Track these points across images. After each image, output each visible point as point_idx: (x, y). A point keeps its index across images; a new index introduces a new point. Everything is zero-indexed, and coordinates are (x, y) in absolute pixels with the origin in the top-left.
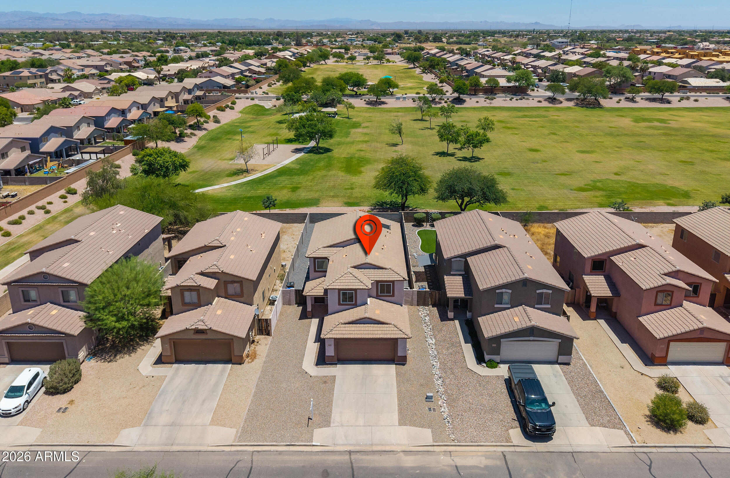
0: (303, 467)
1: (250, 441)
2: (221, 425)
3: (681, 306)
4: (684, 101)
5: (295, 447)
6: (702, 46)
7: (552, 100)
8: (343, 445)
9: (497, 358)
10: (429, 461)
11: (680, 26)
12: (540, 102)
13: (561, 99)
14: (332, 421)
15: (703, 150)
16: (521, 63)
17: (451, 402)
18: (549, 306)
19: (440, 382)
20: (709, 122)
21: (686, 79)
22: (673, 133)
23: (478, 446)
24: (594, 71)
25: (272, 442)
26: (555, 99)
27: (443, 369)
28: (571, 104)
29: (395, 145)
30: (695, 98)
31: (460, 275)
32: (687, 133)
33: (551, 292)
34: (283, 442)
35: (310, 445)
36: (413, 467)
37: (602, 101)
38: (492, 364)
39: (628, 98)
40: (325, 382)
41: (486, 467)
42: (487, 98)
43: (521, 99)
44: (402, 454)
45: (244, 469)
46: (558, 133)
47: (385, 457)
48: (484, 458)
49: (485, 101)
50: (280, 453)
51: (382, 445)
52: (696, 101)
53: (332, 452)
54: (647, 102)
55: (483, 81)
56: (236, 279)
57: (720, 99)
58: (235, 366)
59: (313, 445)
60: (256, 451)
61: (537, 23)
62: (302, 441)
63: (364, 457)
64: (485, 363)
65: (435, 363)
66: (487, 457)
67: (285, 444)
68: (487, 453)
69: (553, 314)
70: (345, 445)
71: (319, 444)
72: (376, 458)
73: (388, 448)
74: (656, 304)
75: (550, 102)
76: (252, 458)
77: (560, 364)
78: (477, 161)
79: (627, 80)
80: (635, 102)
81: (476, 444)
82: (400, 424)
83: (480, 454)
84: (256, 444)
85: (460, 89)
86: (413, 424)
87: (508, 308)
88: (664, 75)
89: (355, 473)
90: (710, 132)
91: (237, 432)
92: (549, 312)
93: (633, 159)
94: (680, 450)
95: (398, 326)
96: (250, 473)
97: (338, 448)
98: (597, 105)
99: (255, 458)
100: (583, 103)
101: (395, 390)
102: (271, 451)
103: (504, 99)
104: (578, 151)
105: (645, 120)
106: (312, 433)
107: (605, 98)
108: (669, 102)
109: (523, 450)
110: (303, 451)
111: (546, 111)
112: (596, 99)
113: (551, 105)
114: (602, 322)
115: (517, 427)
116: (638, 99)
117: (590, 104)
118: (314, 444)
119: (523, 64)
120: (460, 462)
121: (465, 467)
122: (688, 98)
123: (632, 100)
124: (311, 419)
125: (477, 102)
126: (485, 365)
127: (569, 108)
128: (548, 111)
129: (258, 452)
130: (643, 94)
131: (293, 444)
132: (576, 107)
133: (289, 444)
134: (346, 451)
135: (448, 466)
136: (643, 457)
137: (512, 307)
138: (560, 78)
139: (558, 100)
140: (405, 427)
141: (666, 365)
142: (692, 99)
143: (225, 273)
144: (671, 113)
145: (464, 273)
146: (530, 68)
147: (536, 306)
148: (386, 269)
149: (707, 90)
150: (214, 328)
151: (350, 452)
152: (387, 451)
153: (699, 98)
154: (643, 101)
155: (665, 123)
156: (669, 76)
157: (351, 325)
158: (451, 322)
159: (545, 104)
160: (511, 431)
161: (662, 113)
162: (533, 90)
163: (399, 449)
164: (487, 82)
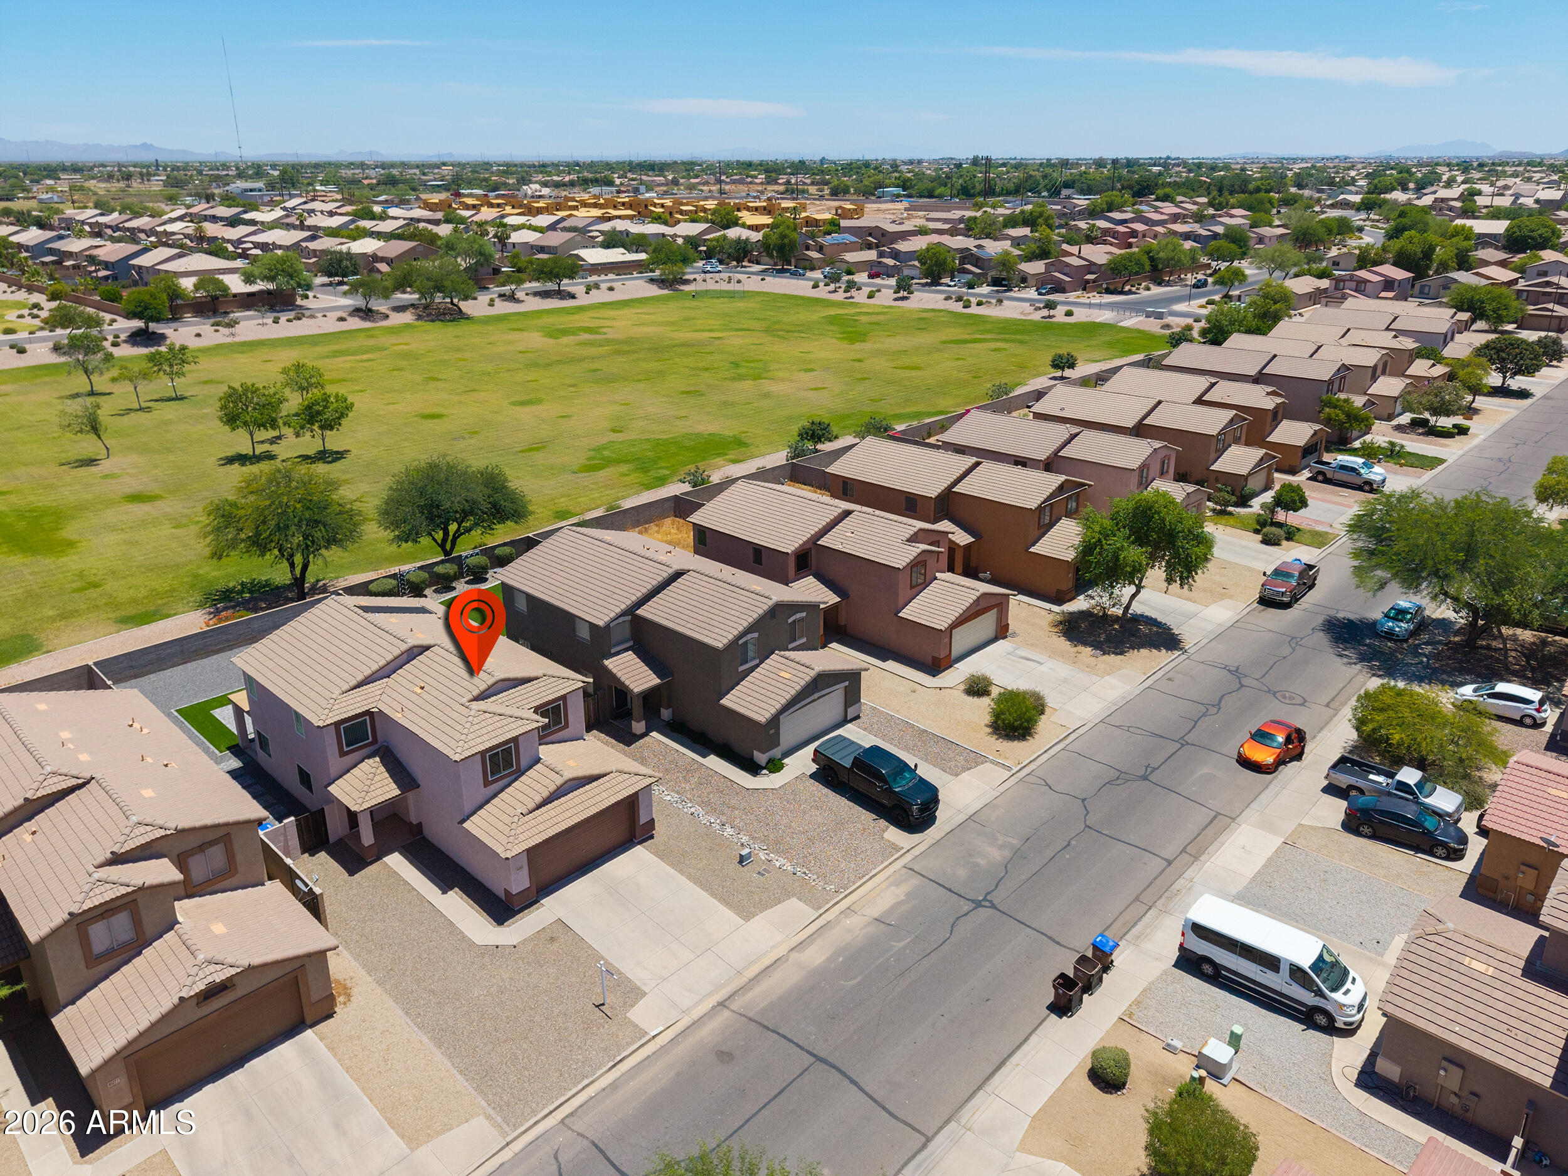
0: (678, 1074)
1: (534, 1112)
2: (439, 1133)
3: (936, 578)
4: (593, 292)
5: (625, 1062)
6: (529, 192)
7: (366, 313)
8: (697, 1004)
9: (776, 753)
10: (838, 937)
11: (450, 154)
12: (342, 319)
13: (383, 309)
14: (639, 984)
15: (694, 369)
16: (223, 239)
17: (777, 846)
18: (804, 640)
19: (729, 831)
20: (654, 323)
21: (575, 252)
22: (626, 348)
23: (871, 878)
24: (413, 248)
25: (579, 1083)
26: (370, 310)
27: (712, 809)
28: (407, 317)
29: (91, 462)
30: (609, 285)
31: (626, 650)
32: (645, 346)
33: (804, 614)
34: (599, 1068)
35: (649, 1040)
36: (828, 959)
37: (466, 306)
38: (775, 766)
39: (504, 295)
40: (552, 939)
41: (908, 895)
42: (217, 324)
43: (299, 319)
44: (794, 955)
45: (583, 1156)
46: (440, 377)
47: (777, 975)
48: (893, 888)
49: (217, 331)
50: (614, 1086)
51: (754, 962)
52: (611, 289)
53: (694, 1024)
54: (537, 299)
55: (187, 284)
56: (211, 836)
57: (641, 283)
58: (322, 1027)
59: (654, 1037)
60: (567, 1117)
61: (145, 146)
62: (629, 1044)
63: (750, 995)
64: (765, 768)
65: (693, 810)
66: (897, 884)
67: (605, 1069)
68: (891, 880)
69: (812, 650)
70: (701, 1001)
71: (662, 1028)
72: (766, 984)
73: (767, 961)
74: (912, 587)
75: (363, 319)
76: (573, 1131)
77: (851, 721)
78: (339, 459)
79: (487, 260)
80: (518, 301)
81: (867, 877)
82: (747, 918)
83: (883, 886)
84: (552, 1107)
85: (146, 308)
86: (764, 906)
87: (757, 666)
88: (532, 247)
89: (766, 1023)
90: (674, 339)
91: (488, 1117)
92: (807, 649)
93: (615, 402)
94: (1052, 752)
95: (626, 770)
96: (601, 1151)
97: (696, 1014)
98: (458, 316)
99: (579, 1126)
100: (427, 313)
101: (683, 880)
102: (592, 1098)
103: (260, 321)
104: (514, 404)
105: (564, 332)
106: (631, 1022)
107: (466, 298)
108: (573, 296)
109: (923, 849)
110: (649, 1057)
111: (368, 336)
112: (452, 303)
113: (368, 325)
114: (834, 645)
115: (888, 828)
116: (520, 295)
117: (444, 314)
118: (653, 1034)
119: (229, 241)
120: (876, 911)
121: (889, 912)
122: (597, 286)
123: (512, 298)
124: (603, 1004)
125: (198, 335)
126: (765, 772)
127: (407, 326)
128: (373, 337)
129: (571, 1114)
130: (527, 285)
131: (618, 1059)
132: (420, 323)
133: (612, 1064)
134: (713, 1008)
135: (866, 926)
136: (1031, 779)
137: (762, 662)
138: (347, 267)
139: (378, 312)
140: (756, 918)
141: (951, 666)
142: (604, 286)
143: (183, 831)
144: (590, 314)
145: (631, 643)
146: (250, 249)
147: (790, 646)
148: (536, 678)
149: (615, 268)
150: (256, 961)
151: (722, 1004)
152: (772, 965)
153: (614, 284)
154: (530, 298)
155: (597, 333)
156: (542, 249)
157: (543, 809)
158: (647, 739)
159: (355, 323)
160: (886, 835)
161: (576, 317)
162: (307, 297)
163: (782, 951)
164: (197, 287)
